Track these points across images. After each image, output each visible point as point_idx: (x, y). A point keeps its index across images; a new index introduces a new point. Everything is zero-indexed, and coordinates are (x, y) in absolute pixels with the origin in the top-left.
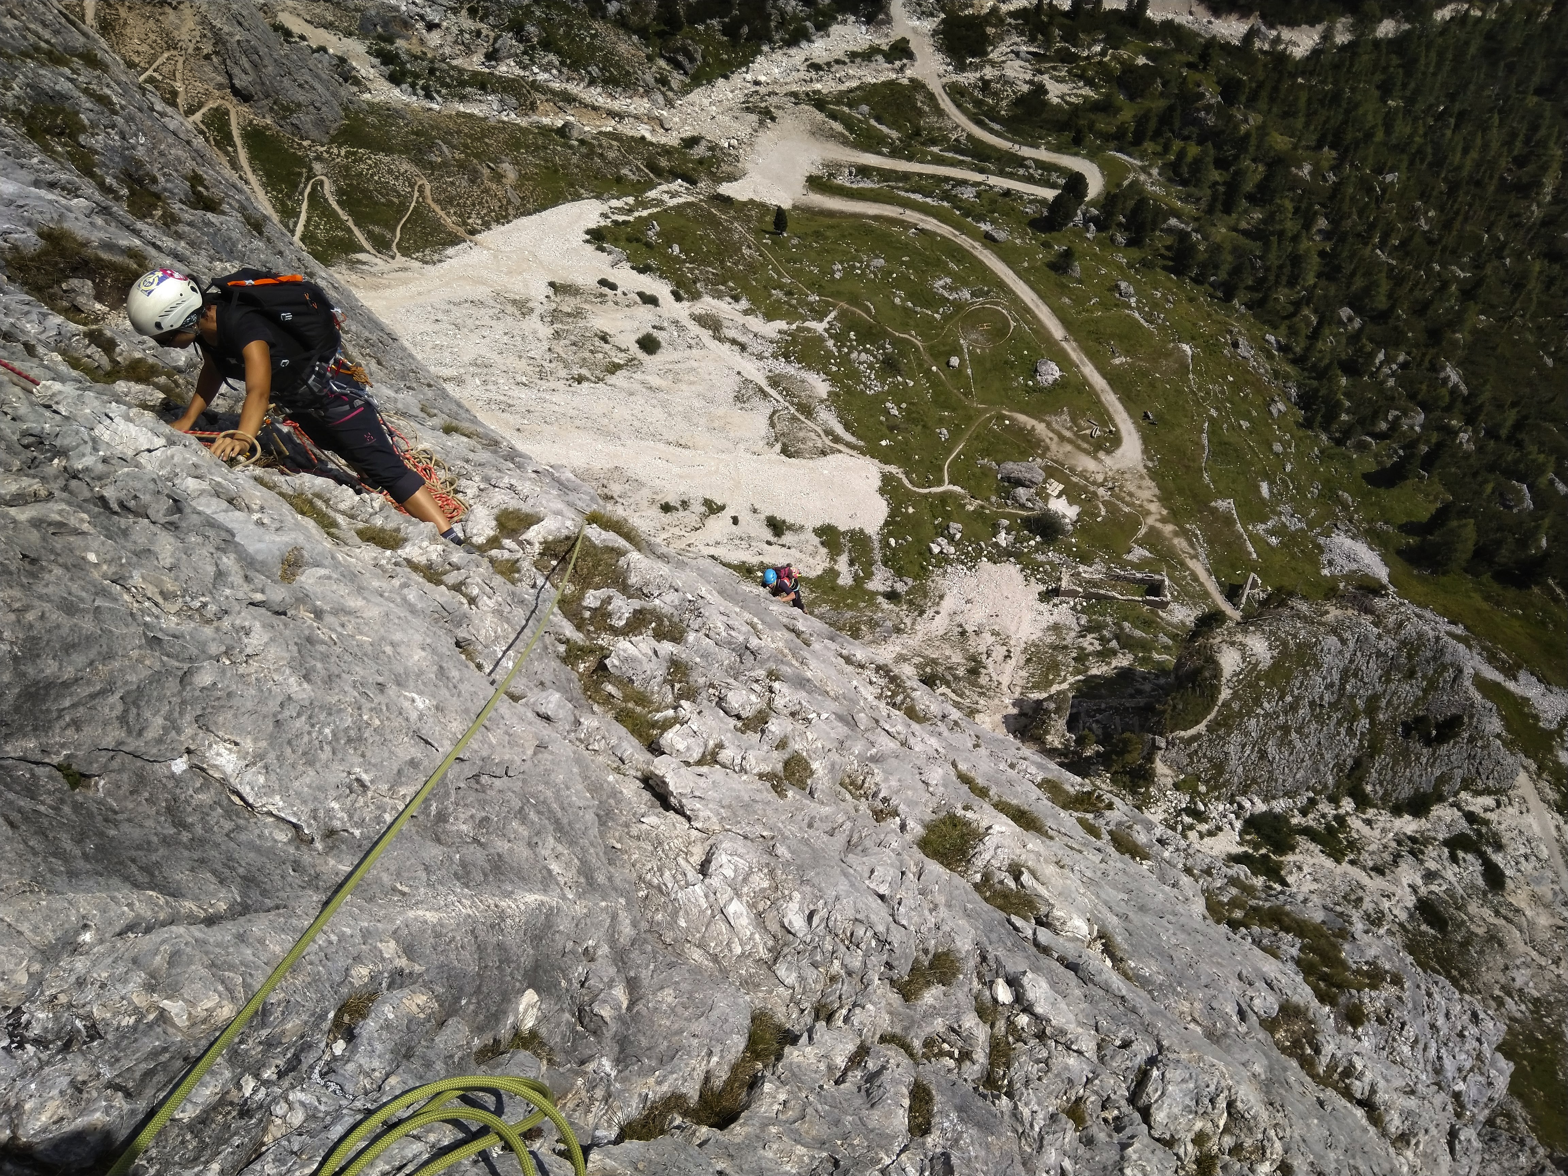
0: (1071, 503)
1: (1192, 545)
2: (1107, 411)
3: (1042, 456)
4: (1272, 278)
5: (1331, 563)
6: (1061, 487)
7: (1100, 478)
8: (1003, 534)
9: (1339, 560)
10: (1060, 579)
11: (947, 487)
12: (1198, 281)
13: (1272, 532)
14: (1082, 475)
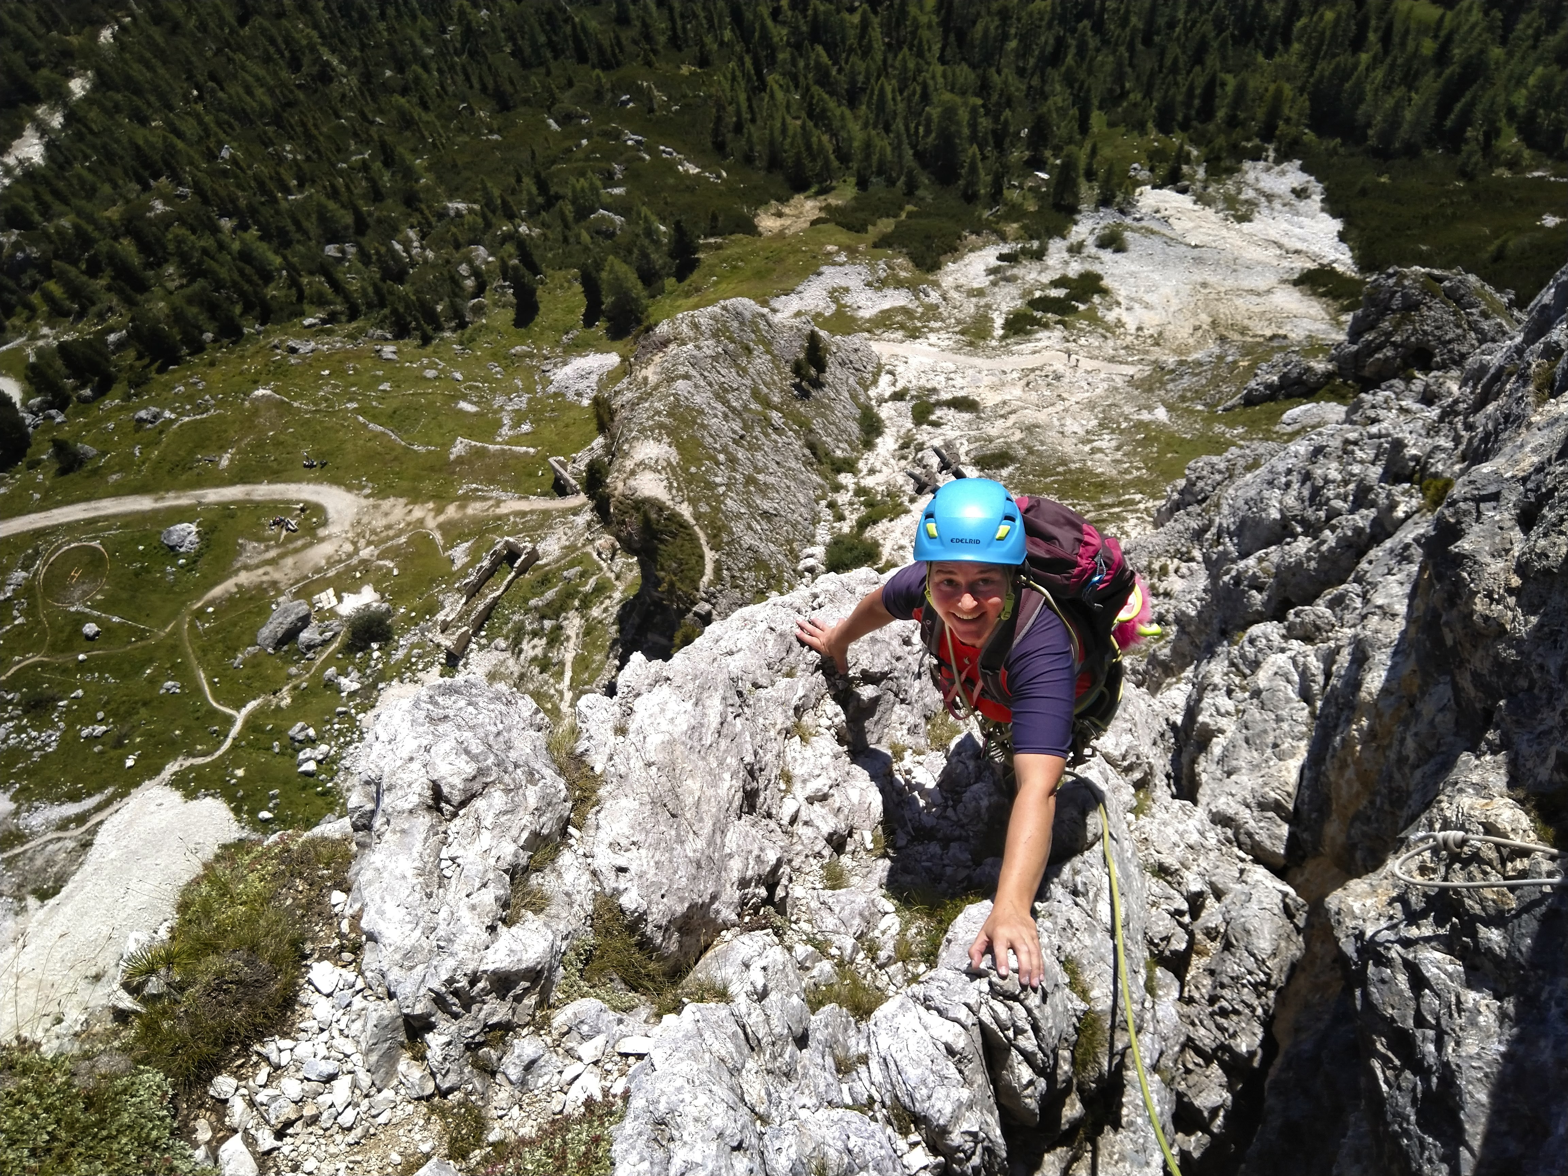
1: (484, 499)
2: (275, 502)
5: (579, 394)
6: (331, 592)
7: (348, 547)
8: (343, 681)
11: (240, 717)
12: (198, 348)
13: (516, 425)
14: (331, 562)
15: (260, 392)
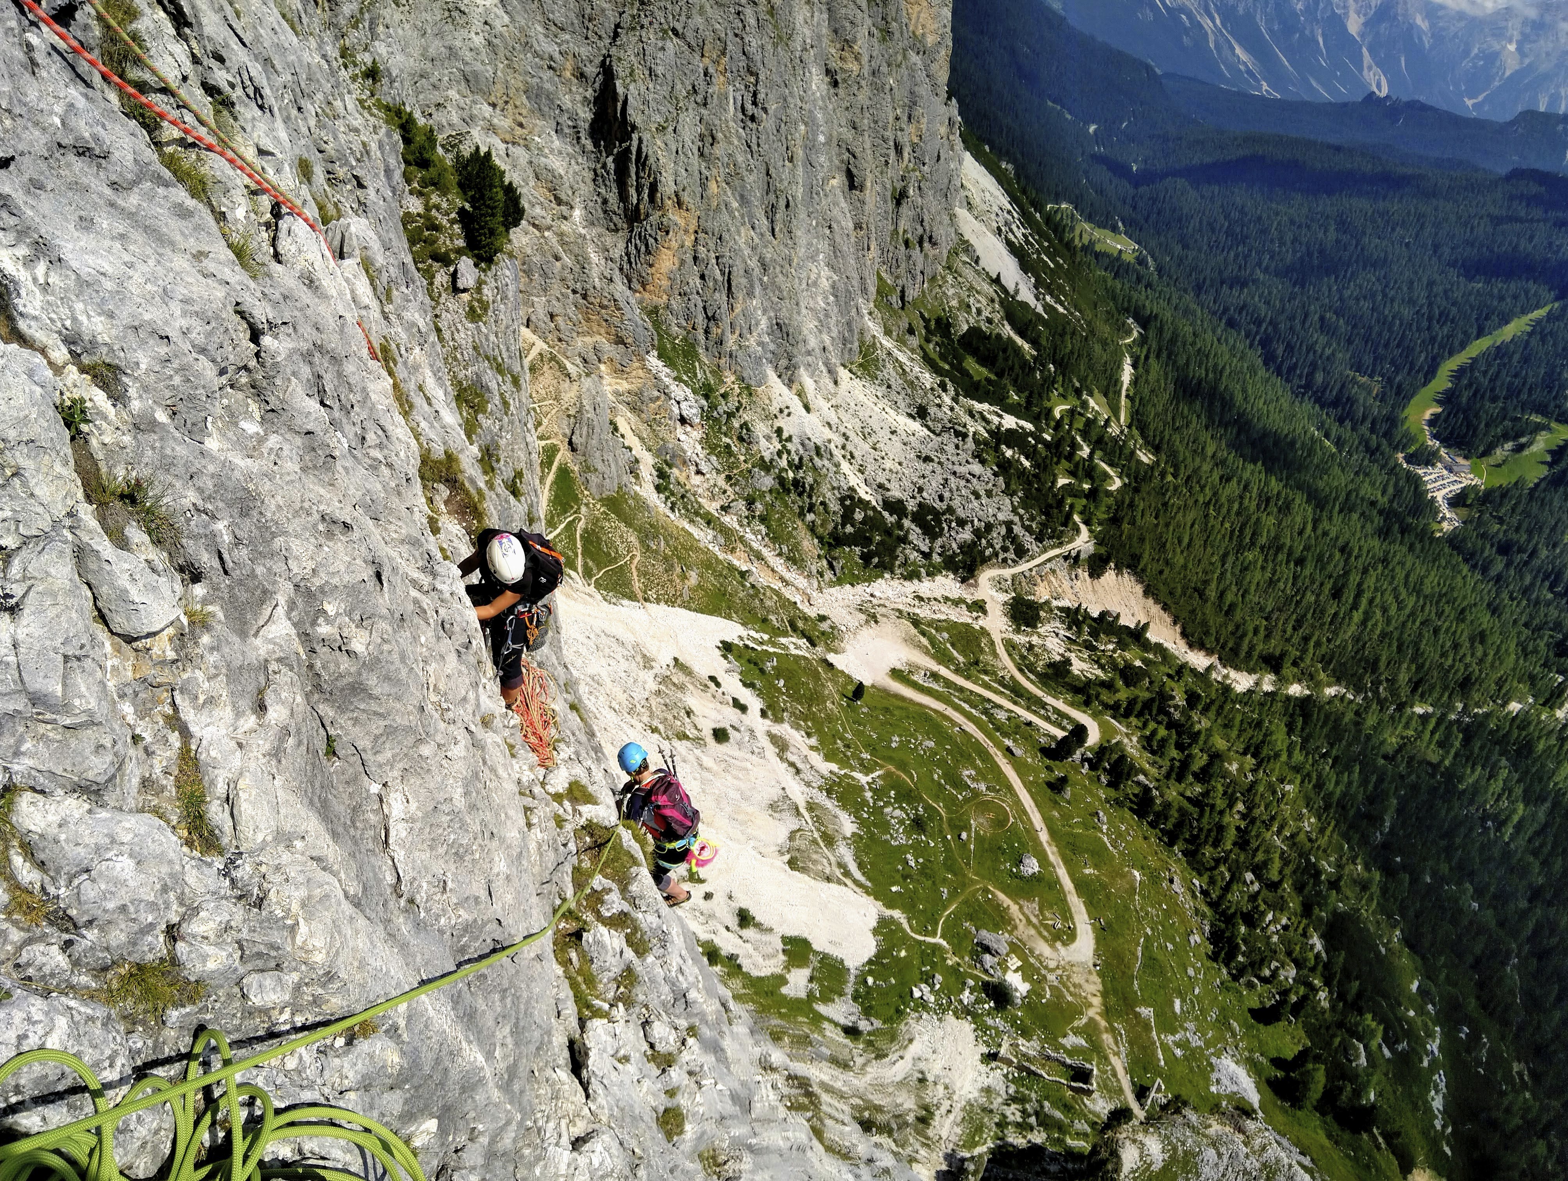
0: (1024, 979)
1: (1116, 1043)
2: (1069, 909)
3: (1010, 933)
4: (1203, 837)
5: (1218, 1081)
6: (1020, 963)
7: (1052, 964)
8: (967, 993)
9: (1225, 1081)
10: (1000, 1045)
11: (938, 940)
12: (1153, 825)
13: (1178, 1045)
14: (1038, 958)
15: (1136, 873)
